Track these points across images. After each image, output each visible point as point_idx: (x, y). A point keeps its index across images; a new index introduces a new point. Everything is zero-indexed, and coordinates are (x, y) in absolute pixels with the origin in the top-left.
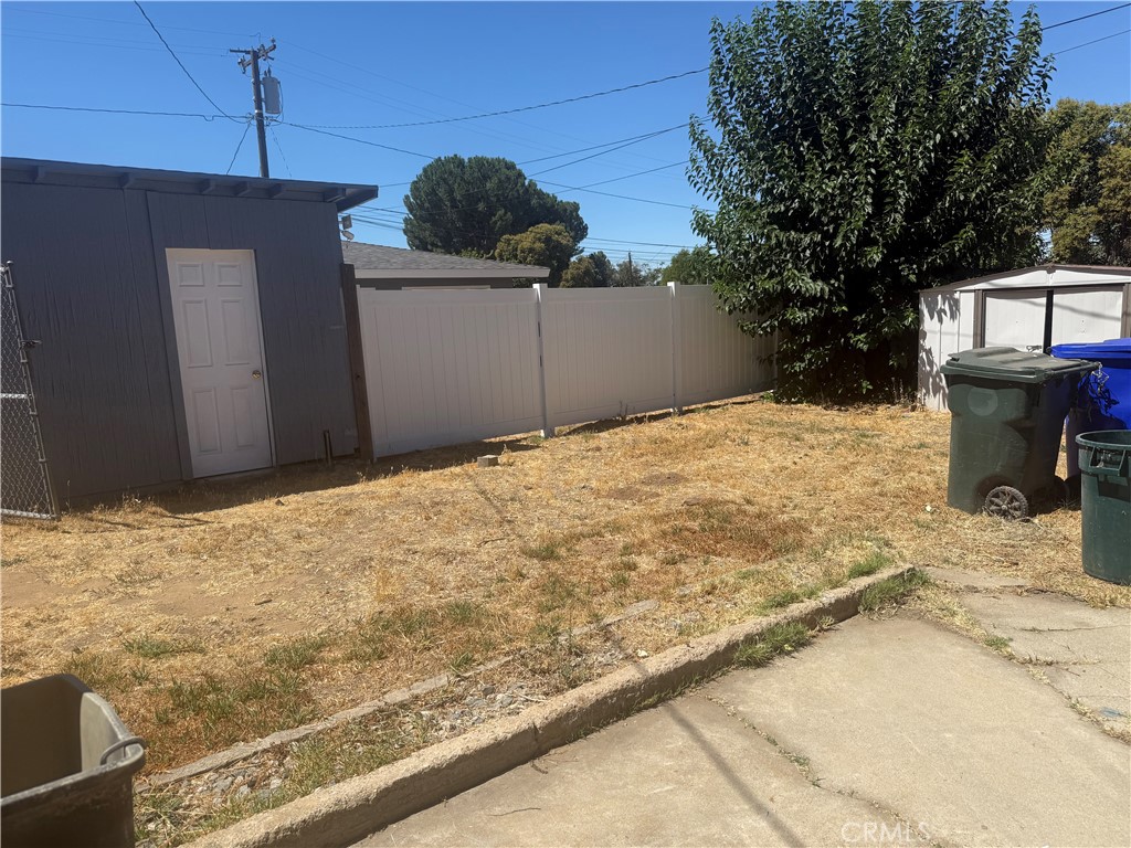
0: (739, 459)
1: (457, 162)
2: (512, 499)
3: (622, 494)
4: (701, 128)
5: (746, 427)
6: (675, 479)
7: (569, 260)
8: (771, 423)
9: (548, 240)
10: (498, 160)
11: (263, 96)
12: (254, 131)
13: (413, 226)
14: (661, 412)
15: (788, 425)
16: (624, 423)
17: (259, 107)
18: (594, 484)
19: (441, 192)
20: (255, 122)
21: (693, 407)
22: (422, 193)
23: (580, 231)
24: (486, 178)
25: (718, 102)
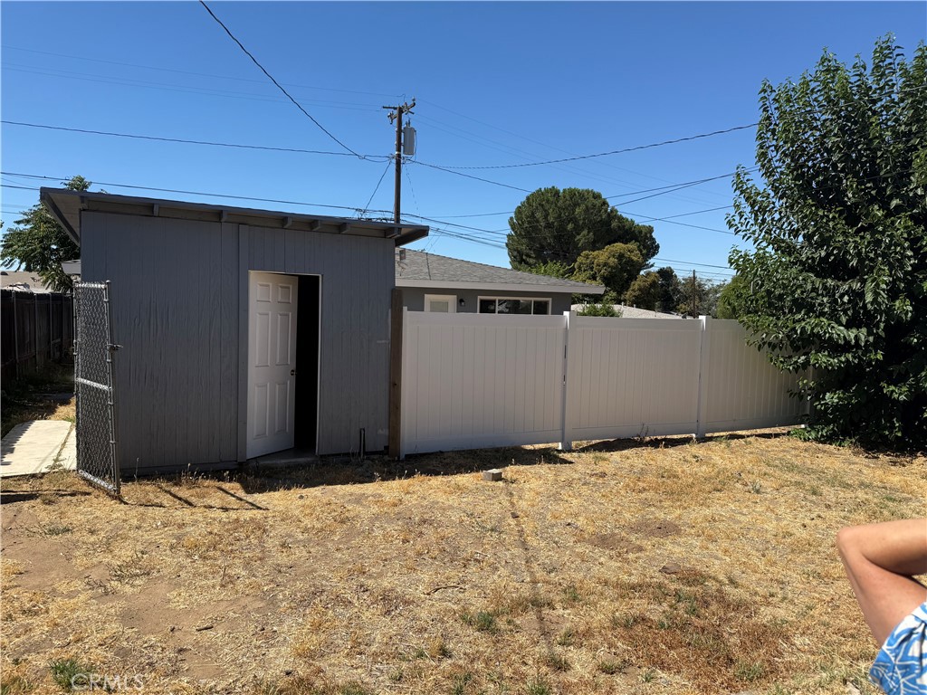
0: (745, 510)
1: (555, 193)
2: (492, 530)
3: (604, 541)
4: (747, 177)
5: (765, 469)
6: (666, 529)
7: (638, 273)
8: (791, 468)
9: (621, 256)
10: (588, 191)
11: (402, 141)
12: (393, 167)
13: (513, 240)
14: (684, 436)
15: (811, 471)
16: (640, 444)
17: (399, 150)
18: (581, 522)
19: (538, 215)
20: (394, 161)
21: (716, 434)
22: (523, 216)
23: (651, 248)
24: (576, 205)
25: (764, 155)
